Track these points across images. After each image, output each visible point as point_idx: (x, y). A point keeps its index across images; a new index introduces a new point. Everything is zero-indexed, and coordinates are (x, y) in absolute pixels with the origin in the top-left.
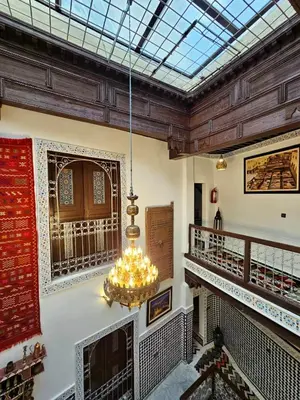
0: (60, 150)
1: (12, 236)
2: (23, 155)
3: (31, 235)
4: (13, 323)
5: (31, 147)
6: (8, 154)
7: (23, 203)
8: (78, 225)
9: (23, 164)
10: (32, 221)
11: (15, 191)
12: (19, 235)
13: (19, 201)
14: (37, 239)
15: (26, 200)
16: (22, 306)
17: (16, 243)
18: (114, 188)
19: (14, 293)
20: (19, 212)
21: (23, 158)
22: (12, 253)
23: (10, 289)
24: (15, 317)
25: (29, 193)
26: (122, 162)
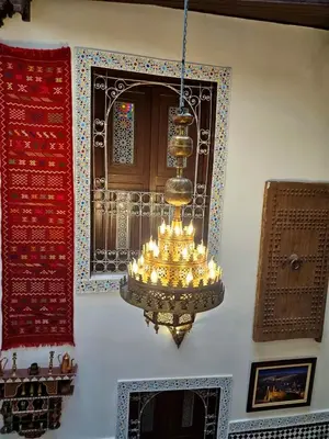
0: (112, 66)
1: (43, 197)
2: (60, 76)
3: (65, 199)
4: (41, 316)
5: (69, 63)
6: (39, 75)
7: (57, 151)
8: (136, 199)
9: (58, 91)
10: (68, 180)
11: (48, 132)
12: (51, 197)
13: (52, 146)
14: (73, 206)
15: (61, 147)
16: (53, 297)
17: (48, 208)
18: (204, 137)
19: (45, 276)
20: (52, 164)
21: (59, 80)
22: (43, 220)
23: (40, 269)
24: (44, 309)
25: (65, 135)
26: (220, 84)
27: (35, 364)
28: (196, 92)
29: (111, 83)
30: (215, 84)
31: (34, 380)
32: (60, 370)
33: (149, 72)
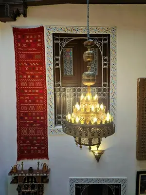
0: (61, 32)
1: (33, 91)
2: (39, 38)
3: (43, 92)
4: (34, 145)
5: (43, 33)
6: (31, 39)
7: (39, 71)
9: (39, 45)
10: (44, 82)
11: (35, 63)
12: (37, 91)
13: (37, 69)
14: (46, 95)
15: (41, 68)
16: (39, 136)
17: (36, 96)
18: (105, 60)
19: (35, 127)
20: (37, 77)
21: (39, 40)
22: (34, 102)
23: (33, 123)
24: (35, 142)
25: (42, 64)
26: (111, 35)
27: (31, 168)
28: (100, 40)
29: (62, 40)
30: (109, 35)
31: (31, 175)
32: (42, 171)
33: (78, 33)
